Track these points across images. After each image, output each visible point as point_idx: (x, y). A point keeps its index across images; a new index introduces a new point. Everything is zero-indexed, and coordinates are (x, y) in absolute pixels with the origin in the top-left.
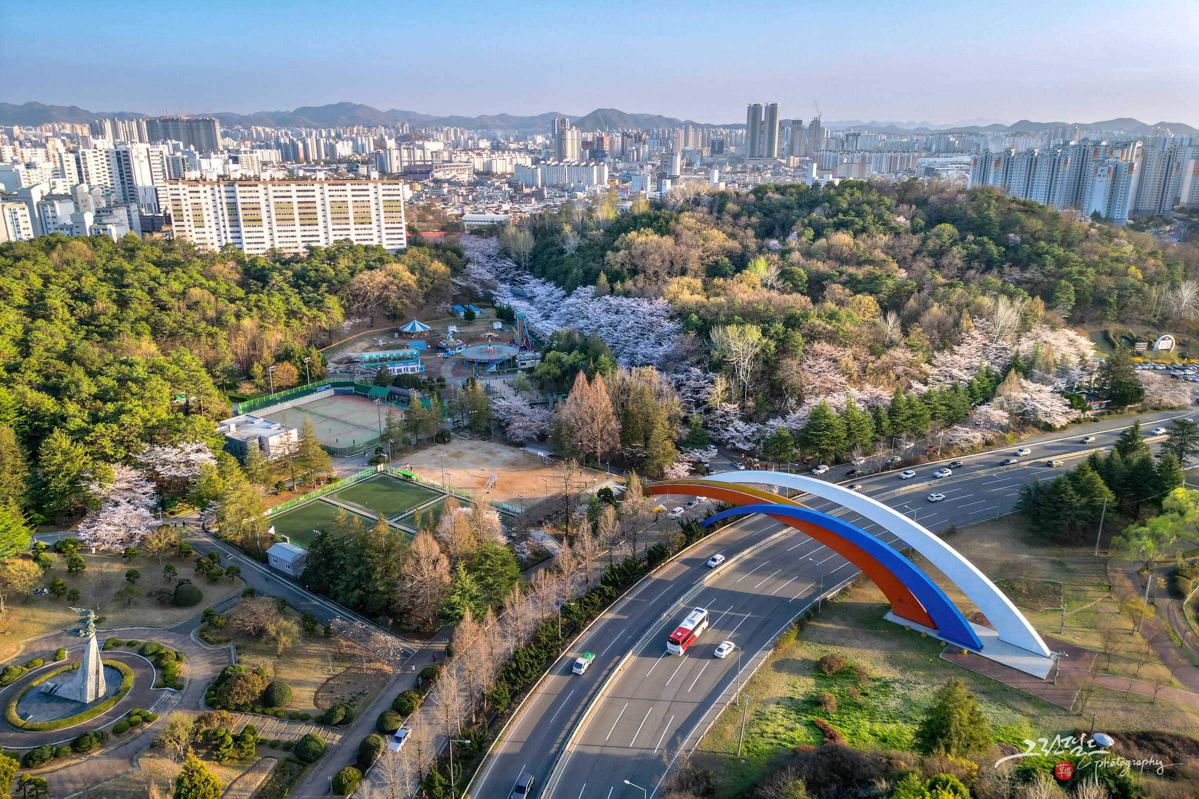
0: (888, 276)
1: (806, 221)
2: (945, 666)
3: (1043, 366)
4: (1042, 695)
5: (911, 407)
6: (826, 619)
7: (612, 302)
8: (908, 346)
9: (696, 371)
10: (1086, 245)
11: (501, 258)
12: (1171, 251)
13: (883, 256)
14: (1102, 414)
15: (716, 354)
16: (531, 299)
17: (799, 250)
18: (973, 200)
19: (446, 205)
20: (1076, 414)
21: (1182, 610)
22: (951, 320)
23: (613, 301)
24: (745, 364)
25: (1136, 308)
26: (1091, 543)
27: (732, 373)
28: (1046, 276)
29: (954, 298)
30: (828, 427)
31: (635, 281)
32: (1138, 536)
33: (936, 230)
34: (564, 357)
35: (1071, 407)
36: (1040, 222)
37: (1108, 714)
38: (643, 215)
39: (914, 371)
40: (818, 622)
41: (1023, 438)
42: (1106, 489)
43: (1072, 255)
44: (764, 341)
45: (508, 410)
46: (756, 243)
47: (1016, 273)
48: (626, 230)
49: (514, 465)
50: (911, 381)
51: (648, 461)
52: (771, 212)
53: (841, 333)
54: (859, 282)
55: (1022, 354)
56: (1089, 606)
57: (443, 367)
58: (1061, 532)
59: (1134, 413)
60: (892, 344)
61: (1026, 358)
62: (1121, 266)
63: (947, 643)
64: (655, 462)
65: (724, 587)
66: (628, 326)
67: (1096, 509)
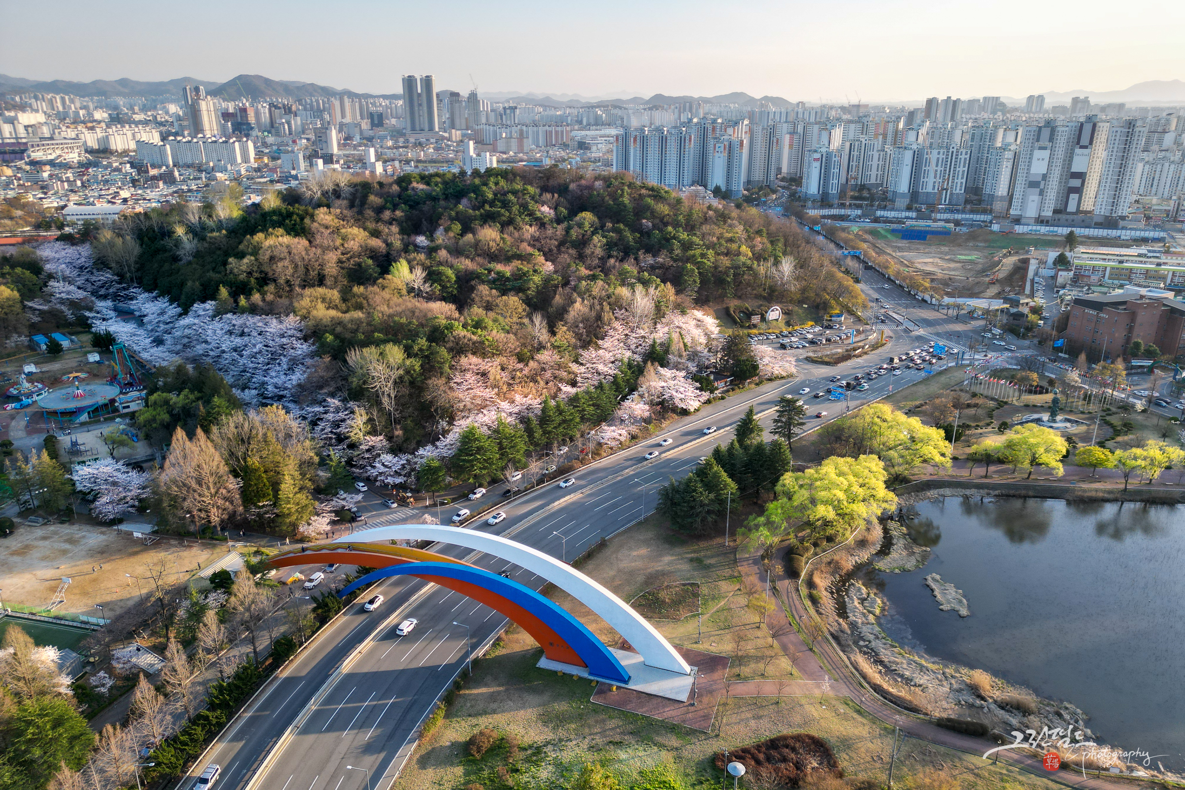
0: (535, 271)
1: (453, 213)
2: (596, 710)
3: (676, 353)
4: (684, 721)
5: (560, 412)
6: (478, 683)
7: (234, 322)
8: (554, 347)
9: (334, 402)
10: (706, 228)
11: (98, 270)
12: (773, 228)
13: (530, 250)
14: (728, 391)
15: (355, 381)
16: (140, 321)
17: (446, 248)
18: (609, 186)
19: (45, 193)
20: (706, 395)
21: (798, 590)
22: (593, 314)
23: (237, 320)
24: (389, 389)
25: (748, 284)
26: (721, 533)
27: (375, 400)
28: (675, 260)
29: (596, 291)
30: (479, 449)
31: (263, 294)
32: (757, 527)
33: (577, 218)
34: (173, 398)
35: (701, 389)
36: (666, 207)
37: (741, 727)
38: (274, 212)
39: (564, 374)
40: (469, 688)
41: (663, 425)
42: (729, 480)
43: (695, 239)
44: (408, 362)
45: (94, 479)
46: (402, 240)
47: (650, 260)
48: (253, 233)
49: (103, 553)
50: (560, 385)
51: (280, 520)
52: (418, 203)
53: (487, 343)
54: (508, 279)
55: (658, 341)
56: (723, 603)
57: (13, 423)
58: (696, 529)
59: (753, 386)
60: (541, 347)
61: (662, 344)
62: (734, 246)
63: (597, 682)
64: (288, 521)
65: (365, 670)
66: (255, 350)
67: (722, 502)
